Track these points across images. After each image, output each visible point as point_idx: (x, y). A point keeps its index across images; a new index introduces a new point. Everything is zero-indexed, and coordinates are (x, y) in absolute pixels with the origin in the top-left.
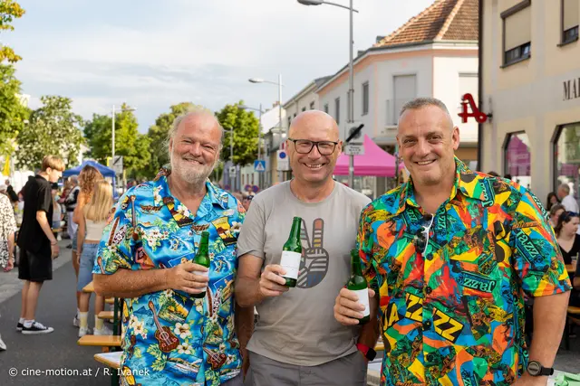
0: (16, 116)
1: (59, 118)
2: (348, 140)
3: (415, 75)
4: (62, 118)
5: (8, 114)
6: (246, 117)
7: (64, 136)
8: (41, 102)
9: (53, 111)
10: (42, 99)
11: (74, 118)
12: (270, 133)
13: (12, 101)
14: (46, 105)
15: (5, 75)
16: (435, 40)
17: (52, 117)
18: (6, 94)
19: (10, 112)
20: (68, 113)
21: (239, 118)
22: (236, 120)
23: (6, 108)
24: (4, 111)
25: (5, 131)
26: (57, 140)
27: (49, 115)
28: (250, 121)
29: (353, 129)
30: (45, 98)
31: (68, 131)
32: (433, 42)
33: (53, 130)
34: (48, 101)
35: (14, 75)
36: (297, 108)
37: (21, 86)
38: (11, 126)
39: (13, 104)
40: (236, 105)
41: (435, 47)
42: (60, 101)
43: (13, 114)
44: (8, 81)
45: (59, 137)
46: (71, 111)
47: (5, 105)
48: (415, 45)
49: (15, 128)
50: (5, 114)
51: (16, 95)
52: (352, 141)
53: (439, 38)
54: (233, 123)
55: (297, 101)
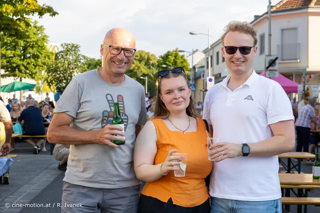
0: (45, 57)
1: (73, 57)
2: (268, 68)
3: (295, 29)
4: (74, 57)
5: (40, 55)
6: (180, 58)
7: (75, 68)
8: (62, 47)
9: (68, 53)
10: (62, 45)
11: (81, 57)
12: (194, 68)
13: (43, 47)
14: (64, 49)
15: (39, 32)
16: (309, 6)
17: (68, 56)
18: (39, 43)
19: (41, 54)
20: (78, 54)
21: (176, 58)
22: (174, 60)
23: (39, 52)
24: (38, 54)
25: (39, 66)
26: (71, 71)
27: (66, 55)
28: (182, 61)
29: (271, 60)
30: (64, 45)
31: (77, 65)
32: (308, 7)
33: (69, 65)
34: (66, 47)
35: (44, 32)
36: (213, 52)
37: (48, 39)
38: (42, 63)
39: (43, 49)
40: (174, 51)
41: (310, 10)
42: (73, 47)
43: (43, 56)
44: (40, 36)
45: (73, 69)
46: (79, 53)
47: (39, 50)
48: (296, 9)
49: (44, 64)
50: (39, 56)
51: (45, 44)
52: (270, 68)
53: (312, 5)
54: (172, 62)
55: (213, 48)
